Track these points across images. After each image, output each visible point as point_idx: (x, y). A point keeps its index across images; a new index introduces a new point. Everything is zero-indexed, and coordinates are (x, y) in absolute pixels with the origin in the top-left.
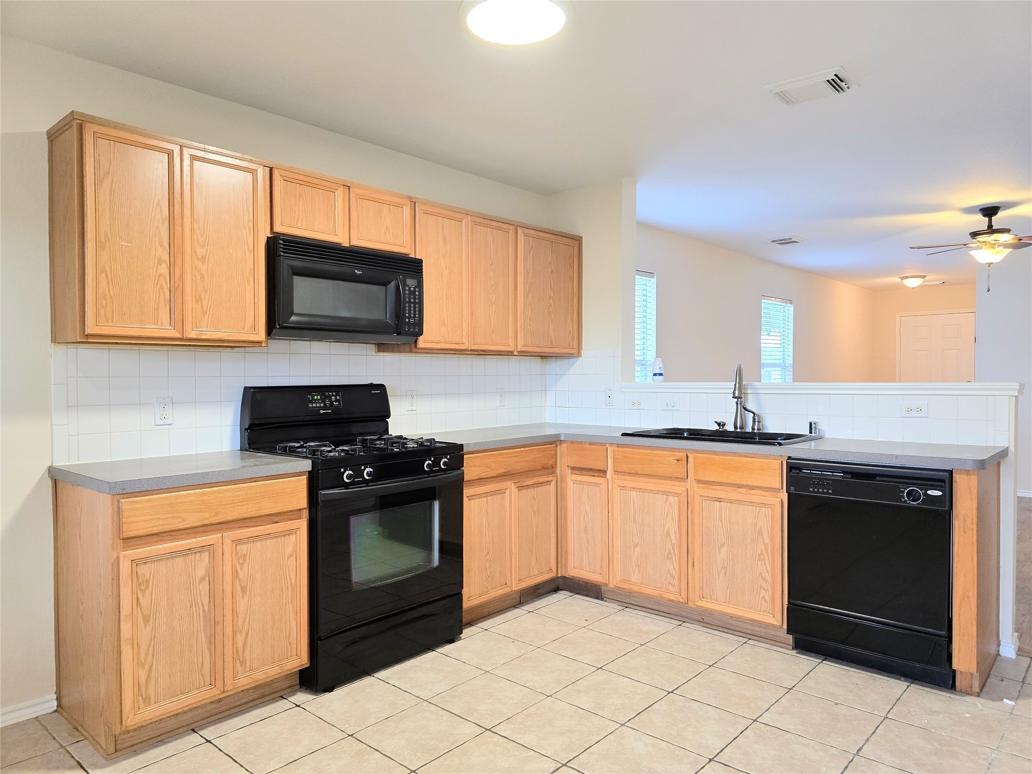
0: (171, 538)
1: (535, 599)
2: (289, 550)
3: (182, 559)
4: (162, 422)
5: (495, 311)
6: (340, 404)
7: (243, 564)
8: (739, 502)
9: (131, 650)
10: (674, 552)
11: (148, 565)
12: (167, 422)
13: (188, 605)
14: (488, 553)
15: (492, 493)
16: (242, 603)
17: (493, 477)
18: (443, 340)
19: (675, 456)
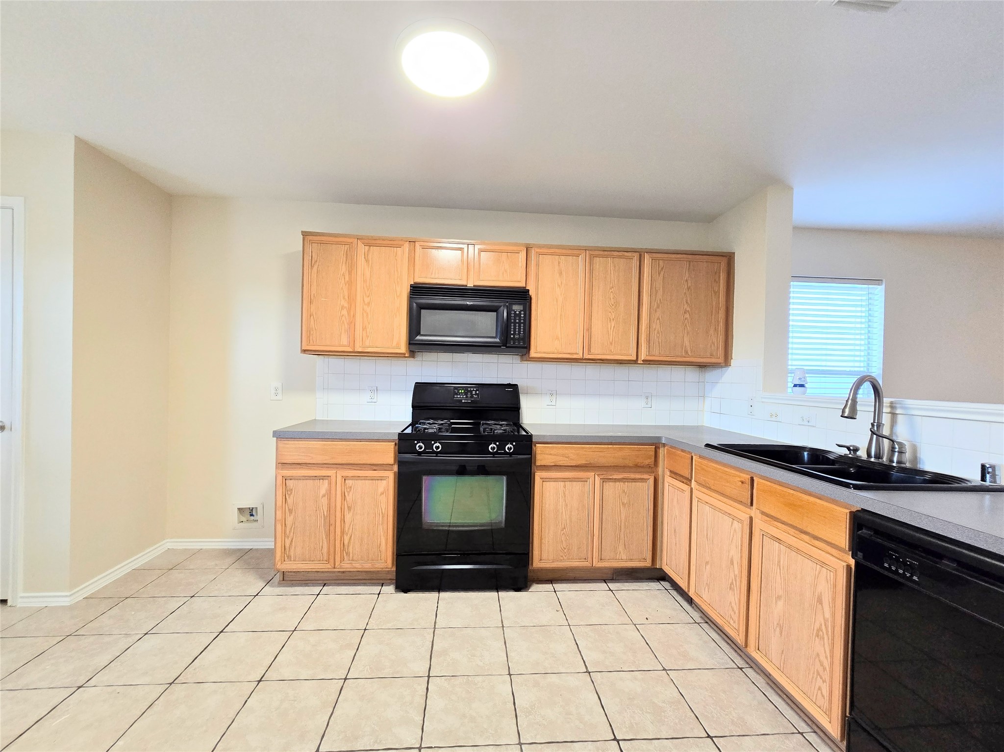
0: (307, 468)
1: (631, 581)
2: (381, 490)
3: (311, 481)
4: (371, 400)
5: (614, 327)
6: (478, 397)
7: (349, 492)
8: (798, 551)
9: (281, 526)
10: (736, 584)
11: (292, 481)
12: (373, 401)
13: (315, 509)
14: (565, 528)
15: (570, 480)
16: (348, 517)
17: (572, 466)
18: (556, 351)
19: (740, 477)
